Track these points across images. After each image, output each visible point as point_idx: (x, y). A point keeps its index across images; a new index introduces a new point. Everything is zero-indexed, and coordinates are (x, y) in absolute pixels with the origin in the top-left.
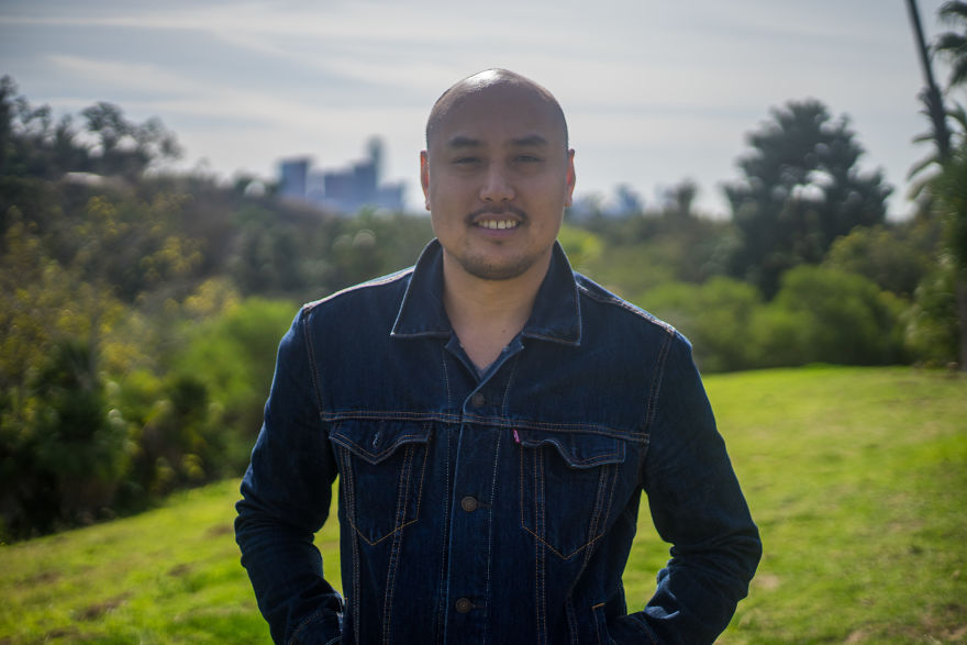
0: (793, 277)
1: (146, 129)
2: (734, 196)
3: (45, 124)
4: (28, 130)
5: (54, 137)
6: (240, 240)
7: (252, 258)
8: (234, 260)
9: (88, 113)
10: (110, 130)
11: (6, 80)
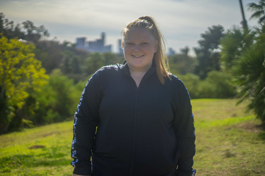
0: (210, 74)
1: (40, 28)
2: (197, 51)
3: (12, 26)
4: (7, 28)
5: (15, 30)
6: (64, 59)
7: (66, 64)
8: (62, 65)
9: (24, 23)
10: (30, 28)
11: (2, 13)
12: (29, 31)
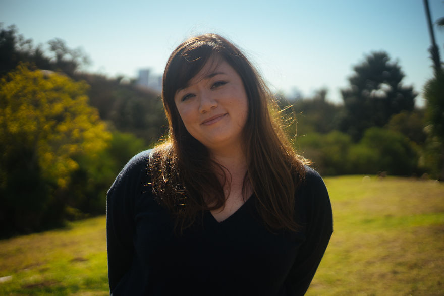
1: (76, 51)
2: (345, 94)
3: (30, 47)
4: (22, 49)
5: (34, 53)
8: (113, 113)
9: (50, 43)
10: (60, 51)
12: (59, 57)
